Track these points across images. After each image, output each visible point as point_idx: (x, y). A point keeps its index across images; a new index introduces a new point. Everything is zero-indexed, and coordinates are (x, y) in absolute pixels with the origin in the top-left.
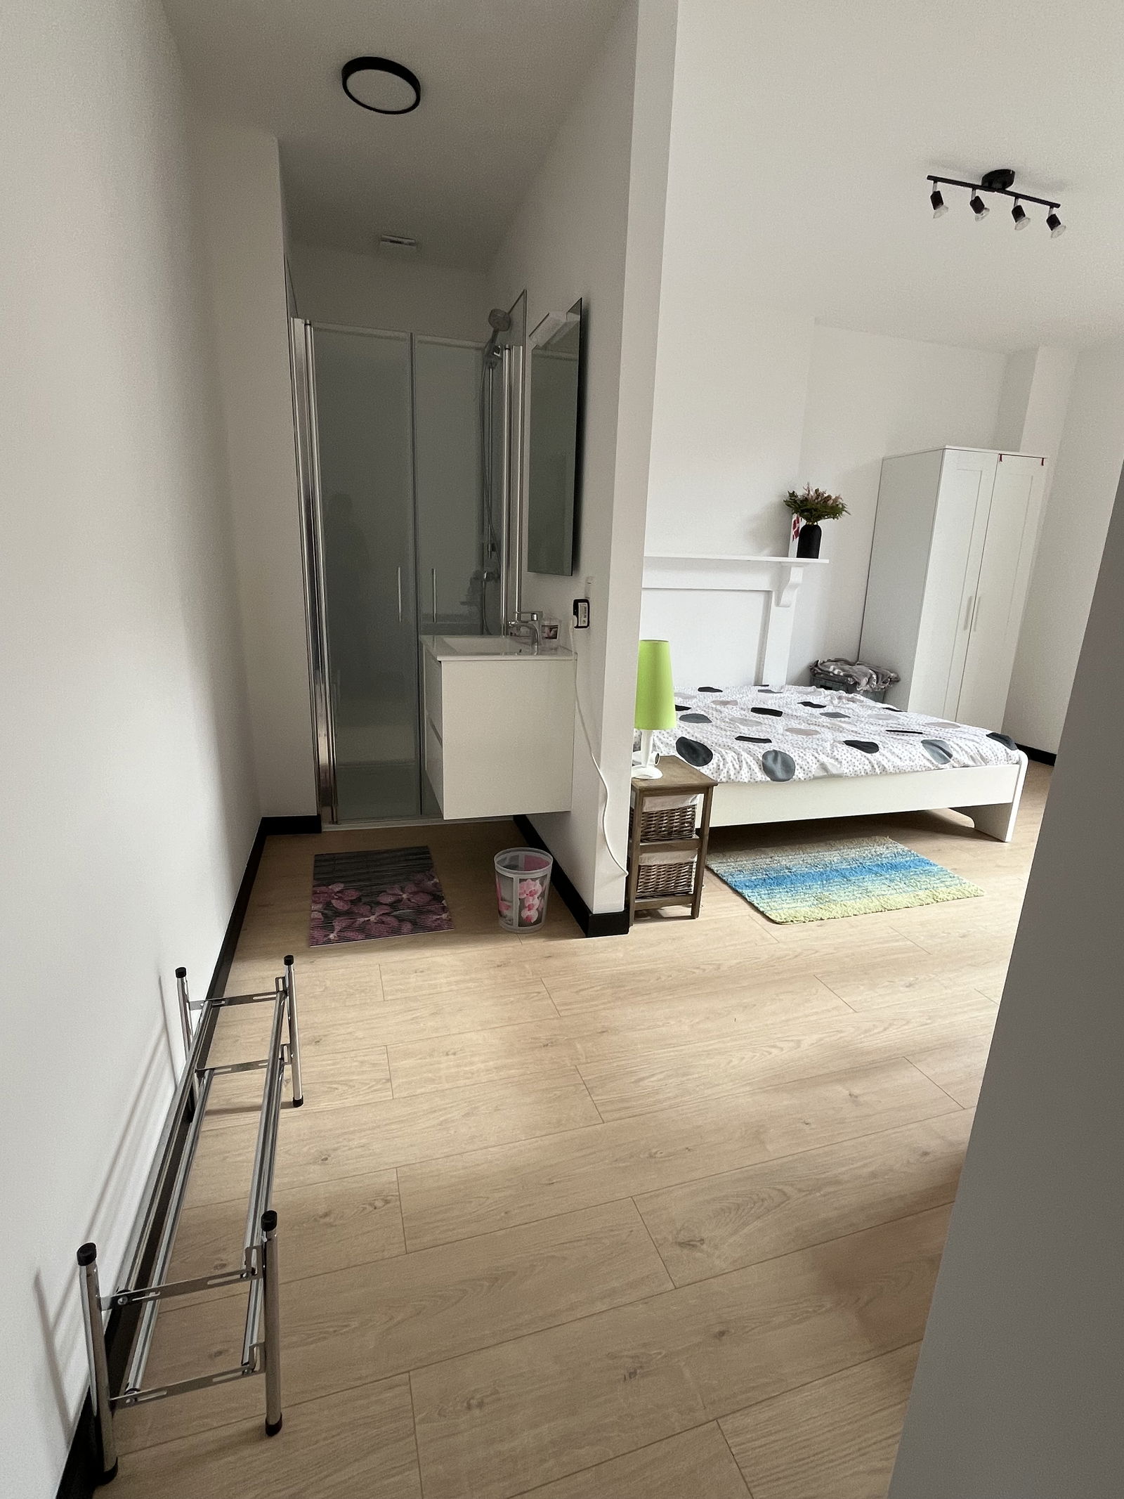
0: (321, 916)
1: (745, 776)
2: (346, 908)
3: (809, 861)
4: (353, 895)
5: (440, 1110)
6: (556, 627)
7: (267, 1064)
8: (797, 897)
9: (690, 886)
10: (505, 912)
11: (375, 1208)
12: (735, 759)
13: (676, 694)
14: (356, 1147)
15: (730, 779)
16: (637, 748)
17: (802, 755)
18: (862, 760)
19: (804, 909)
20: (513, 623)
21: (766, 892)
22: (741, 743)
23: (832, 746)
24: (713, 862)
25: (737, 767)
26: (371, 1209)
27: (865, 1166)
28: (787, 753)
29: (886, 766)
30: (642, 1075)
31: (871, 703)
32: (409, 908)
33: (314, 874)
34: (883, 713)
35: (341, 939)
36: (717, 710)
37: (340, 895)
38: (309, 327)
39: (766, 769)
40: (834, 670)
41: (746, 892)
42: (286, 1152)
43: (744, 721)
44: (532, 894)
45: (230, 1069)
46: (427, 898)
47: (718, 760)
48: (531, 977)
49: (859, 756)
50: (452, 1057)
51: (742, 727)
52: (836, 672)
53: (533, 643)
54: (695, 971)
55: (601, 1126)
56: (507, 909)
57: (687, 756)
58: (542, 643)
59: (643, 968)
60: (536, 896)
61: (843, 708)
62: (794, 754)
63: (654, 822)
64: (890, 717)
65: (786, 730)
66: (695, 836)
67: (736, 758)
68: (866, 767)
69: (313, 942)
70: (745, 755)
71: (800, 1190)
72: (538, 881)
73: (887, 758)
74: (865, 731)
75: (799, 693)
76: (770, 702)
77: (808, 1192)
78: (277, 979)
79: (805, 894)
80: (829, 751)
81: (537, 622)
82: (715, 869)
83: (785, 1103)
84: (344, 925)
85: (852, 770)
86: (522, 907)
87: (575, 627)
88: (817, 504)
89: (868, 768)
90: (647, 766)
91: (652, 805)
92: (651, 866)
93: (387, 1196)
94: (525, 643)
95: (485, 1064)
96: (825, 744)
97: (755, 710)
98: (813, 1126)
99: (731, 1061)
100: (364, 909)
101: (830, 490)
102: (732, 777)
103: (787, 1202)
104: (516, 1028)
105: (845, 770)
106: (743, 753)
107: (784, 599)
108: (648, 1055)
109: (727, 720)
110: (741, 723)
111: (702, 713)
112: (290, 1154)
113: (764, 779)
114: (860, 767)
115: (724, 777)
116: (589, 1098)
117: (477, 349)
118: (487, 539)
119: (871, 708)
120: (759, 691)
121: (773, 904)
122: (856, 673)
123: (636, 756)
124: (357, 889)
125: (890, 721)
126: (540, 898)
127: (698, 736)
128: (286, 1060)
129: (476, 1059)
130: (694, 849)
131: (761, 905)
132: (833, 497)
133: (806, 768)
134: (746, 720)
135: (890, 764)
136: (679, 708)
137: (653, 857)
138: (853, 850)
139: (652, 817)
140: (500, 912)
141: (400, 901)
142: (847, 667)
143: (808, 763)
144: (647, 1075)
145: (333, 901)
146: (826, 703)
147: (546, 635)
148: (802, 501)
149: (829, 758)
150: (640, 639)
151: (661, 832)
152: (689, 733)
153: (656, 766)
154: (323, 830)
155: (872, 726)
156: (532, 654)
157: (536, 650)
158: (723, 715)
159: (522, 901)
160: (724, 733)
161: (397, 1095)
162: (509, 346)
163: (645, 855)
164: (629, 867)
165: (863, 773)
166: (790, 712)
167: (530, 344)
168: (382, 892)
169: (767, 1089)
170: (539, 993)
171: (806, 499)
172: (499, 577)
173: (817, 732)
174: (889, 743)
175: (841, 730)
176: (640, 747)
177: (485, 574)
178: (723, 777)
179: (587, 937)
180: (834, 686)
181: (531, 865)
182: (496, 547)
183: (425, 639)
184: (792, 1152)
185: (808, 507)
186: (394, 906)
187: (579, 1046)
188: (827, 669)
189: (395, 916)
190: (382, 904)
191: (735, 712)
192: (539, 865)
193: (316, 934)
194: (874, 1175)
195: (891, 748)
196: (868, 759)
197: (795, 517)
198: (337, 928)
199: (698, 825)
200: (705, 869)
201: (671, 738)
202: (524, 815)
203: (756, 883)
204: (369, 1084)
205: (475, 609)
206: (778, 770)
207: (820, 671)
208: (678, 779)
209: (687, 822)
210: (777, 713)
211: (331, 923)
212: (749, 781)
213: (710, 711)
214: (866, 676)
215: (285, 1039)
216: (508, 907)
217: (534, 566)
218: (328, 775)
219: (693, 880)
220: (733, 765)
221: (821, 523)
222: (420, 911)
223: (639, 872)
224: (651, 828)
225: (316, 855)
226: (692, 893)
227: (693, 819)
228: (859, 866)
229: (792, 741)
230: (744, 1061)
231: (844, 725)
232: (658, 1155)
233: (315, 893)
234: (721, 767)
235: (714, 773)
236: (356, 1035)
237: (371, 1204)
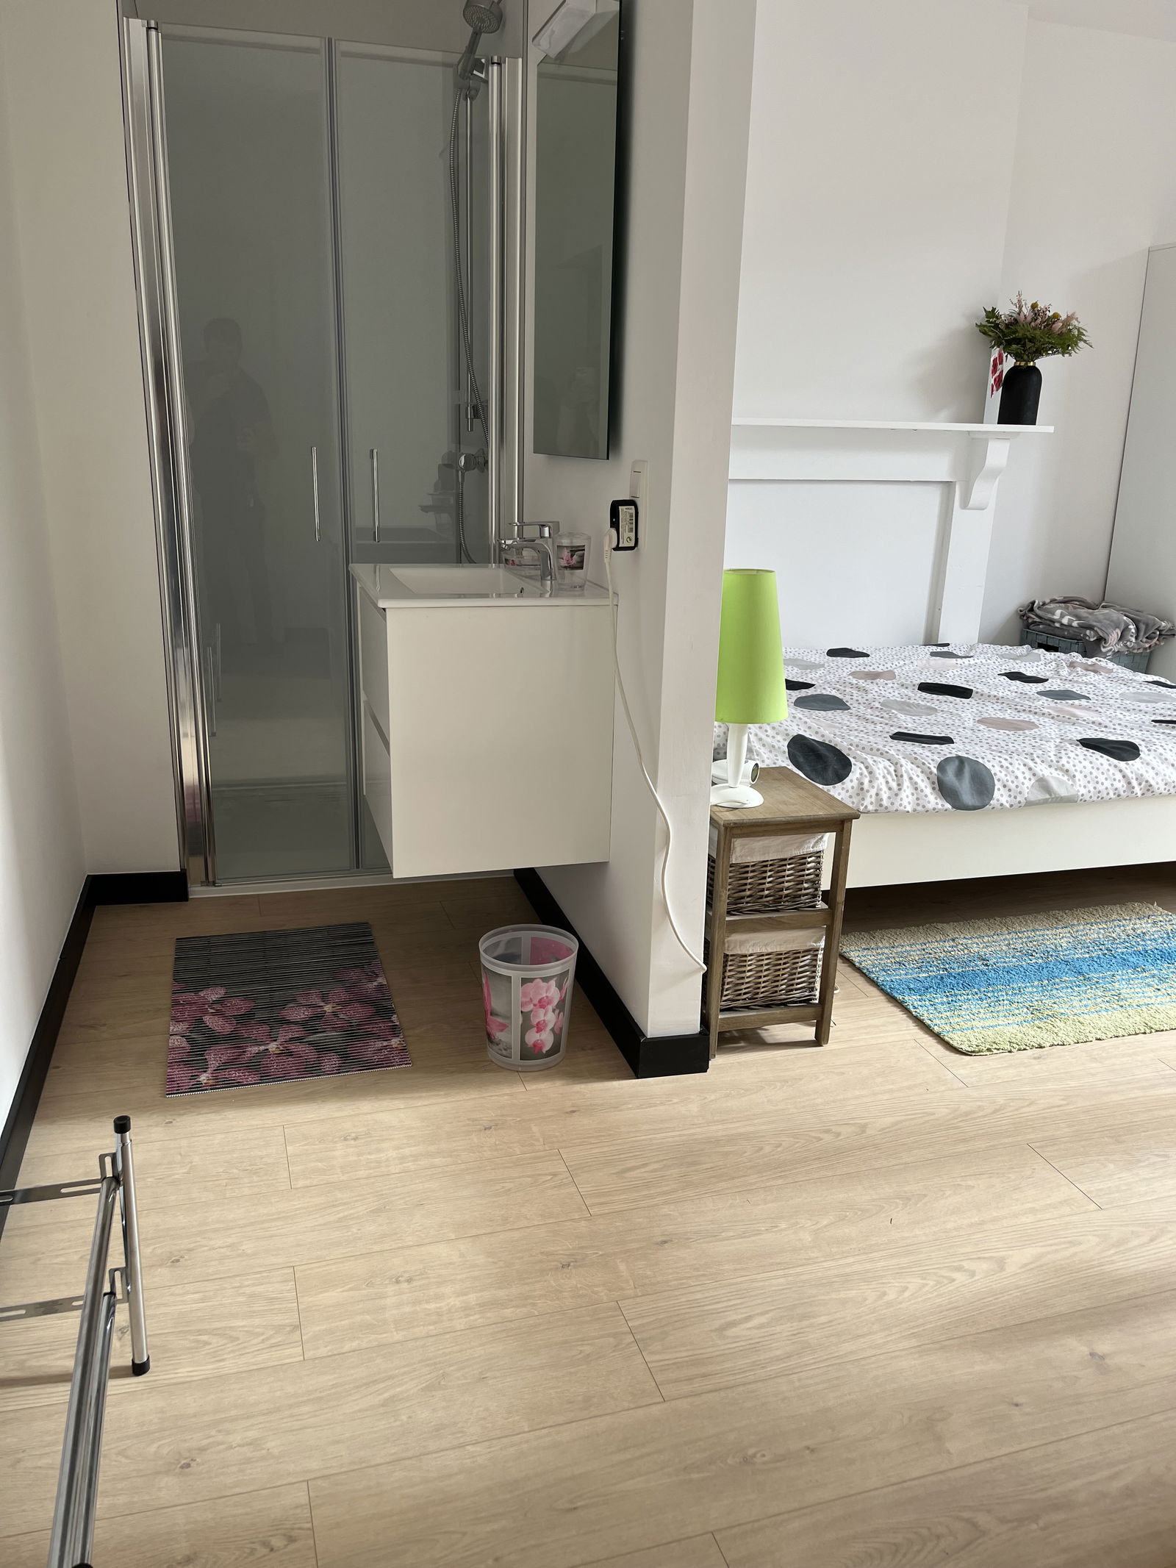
0: (185, 1044)
1: (907, 800)
2: (228, 1029)
3: (1018, 946)
4: (240, 1006)
5: (384, 1380)
6: (582, 549)
7: (81, 1303)
8: (997, 1009)
9: (812, 989)
10: (499, 1035)
11: (272, 1550)
12: (889, 773)
13: (789, 662)
14: (239, 1446)
15: (881, 805)
16: (722, 754)
17: (1005, 764)
18: (1111, 773)
19: (1010, 1028)
20: (509, 542)
21: (945, 999)
22: (900, 745)
23: (1059, 749)
24: (853, 948)
25: (894, 785)
26: (265, 1551)
27: (1113, 1477)
28: (980, 760)
29: (1153, 783)
30: (733, 1317)
31: (1128, 674)
32: (334, 1029)
33: (176, 972)
34: (1147, 690)
35: (221, 1083)
36: (858, 688)
37: (218, 1007)
38: (153, 33)
39: (944, 790)
40: (1062, 617)
41: (911, 1000)
42: (119, 1454)
43: (906, 707)
44: (542, 1004)
45: (23, 1312)
46: (369, 1010)
47: (861, 774)
48: (541, 1148)
49: (1106, 766)
50: (405, 1285)
51: (903, 717)
52: (1065, 621)
53: (543, 578)
54: (821, 1135)
55: (658, 1407)
56: (502, 1031)
57: (807, 768)
58: (558, 577)
59: (734, 1132)
60: (550, 1008)
61: (1077, 682)
62: (992, 765)
63: (749, 881)
64: (1161, 698)
65: (979, 721)
66: (821, 905)
67: (892, 769)
68: (1117, 785)
69: (173, 1088)
70: (907, 766)
71: (1003, 1521)
72: (553, 983)
73: (1153, 768)
74: (1114, 721)
75: (1002, 656)
76: (951, 674)
77: (1015, 1524)
78: (102, 1158)
79: (1011, 1003)
80: (1053, 758)
81: (550, 540)
82: (856, 960)
83: (978, 1368)
84: (224, 1058)
85: (1092, 790)
86: (526, 1027)
87: (615, 549)
88: (1034, 329)
89: (1121, 785)
90: (738, 785)
91: (747, 852)
92: (746, 956)
93: (293, 1529)
94: (530, 577)
95: (461, 1298)
96: (1047, 746)
97: (925, 687)
98: (1028, 1410)
99: (885, 1294)
100: (259, 1031)
101: (1057, 305)
102: (885, 803)
103: (980, 1541)
104: (516, 1235)
105: (1080, 789)
106: (903, 761)
107: (977, 495)
108: (741, 1283)
109: (877, 705)
110: (900, 710)
111: (834, 693)
112: (127, 1457)
113: (940, 806)
114: (1107, 784)
115: (872, 803)
116: (639, 1359)
117: (445, 65)
118: (466, 397)
119: (1126, 683)
120: (933, 654)
121: (957, 1020)
122: (1099, 622)
123: (717, 769)
124: (246, 998)
125: (1160, 705)
126: (557, 1011)
127: (827, 732)
128: (119, 1296)
129: (447, 1290)
130: (820, 927)
131: (937, 1022)
132: (1063, 317)
133: (1013, 786)
134: (909, 705)
135: (1159, 779)
136: (791, 685)
137: (747, 941)
138: (1095, 927)
139: (747, 872)
140: (489, 1036)
141: (320, 1016)
142: (1083, 612)
143: (1017, 777)
144: (740, 1317)
145: (207, 1019)
146: (1048, 674)
147: (563, 563)
148: (1007, 326)
149: (1052, 770)
150: (726, 567)
151: (761, 897)
152: (810, 728)
153: (752, 786)
154: (190, 897)
155: (1127, 714)
156: (541, 596)
157: (548, 588)
158: (870, 696)
159: (526, 1016)
160: (870, 727)
161: (312, 1353)
162: (500, 58)
163: (735, 937)
164: (707, 959)
165: (1111, 795)
166: (986, 690)
167: (535, 55)
168: (290, 1001)
169: (947, 1343)
170: (555, 1175)
171: (1015, 322)
172: (486, 462)
173: (1032, 725)
174: (1157, 742)
175: (1073, 720)
176: (725, 753)
177: (463, 458)
178: (869, 803)
179: (638, 1078)
180: (1062, 645)
181: (541, 955)
182: (479, 412)
183: (361, 571)
184: (988, 1455)
185: (1019, 335)
186: (310, 1025)
187: (622, 1267)
188: (1050, 616)
189: (310, 1043)
190: (289, 1022)
191: (890, 691)
192: (557, 955)
193: (181, 1074)
194: (1129, 1492)
195: (1161, 750)
196: (1121, 771)
197: (995, 353)
198: (213, 1063)
199: (825, 884)
200: (839, 961)
201: (779, 738)
202: (533, 868)
203: (926, 984)
204: (263, 1334)
205: (446, 518)
206: (965, 790)
207: (1037, 620)
208: (793, 808)
209: (807, 881)
210: (964, 693)
211: (202, 1055)
212: (915, 810)
213: (848, 690)
214: (1118, 628)
215: (116, 1258)
216: (503, 1027)
217: (547, 444)
218: (198, 801)
219: (818, 980)
220: (887, 782)
221: (1042, 363)
222: (354, 1033)
223: (725, 966)
224: (744, 890)
225: (177, 939)
226: (817, 1002)
227: (818, 875)
228: (1104, 955)
229: (989, 741)
230: (907, 1294)
231: (1078, 712)
232: (758, 1460)
233: (175, 1003)
234: (866, 786)
235: (854, 795)
236: (243, 1247)
237: (265, 1544)
